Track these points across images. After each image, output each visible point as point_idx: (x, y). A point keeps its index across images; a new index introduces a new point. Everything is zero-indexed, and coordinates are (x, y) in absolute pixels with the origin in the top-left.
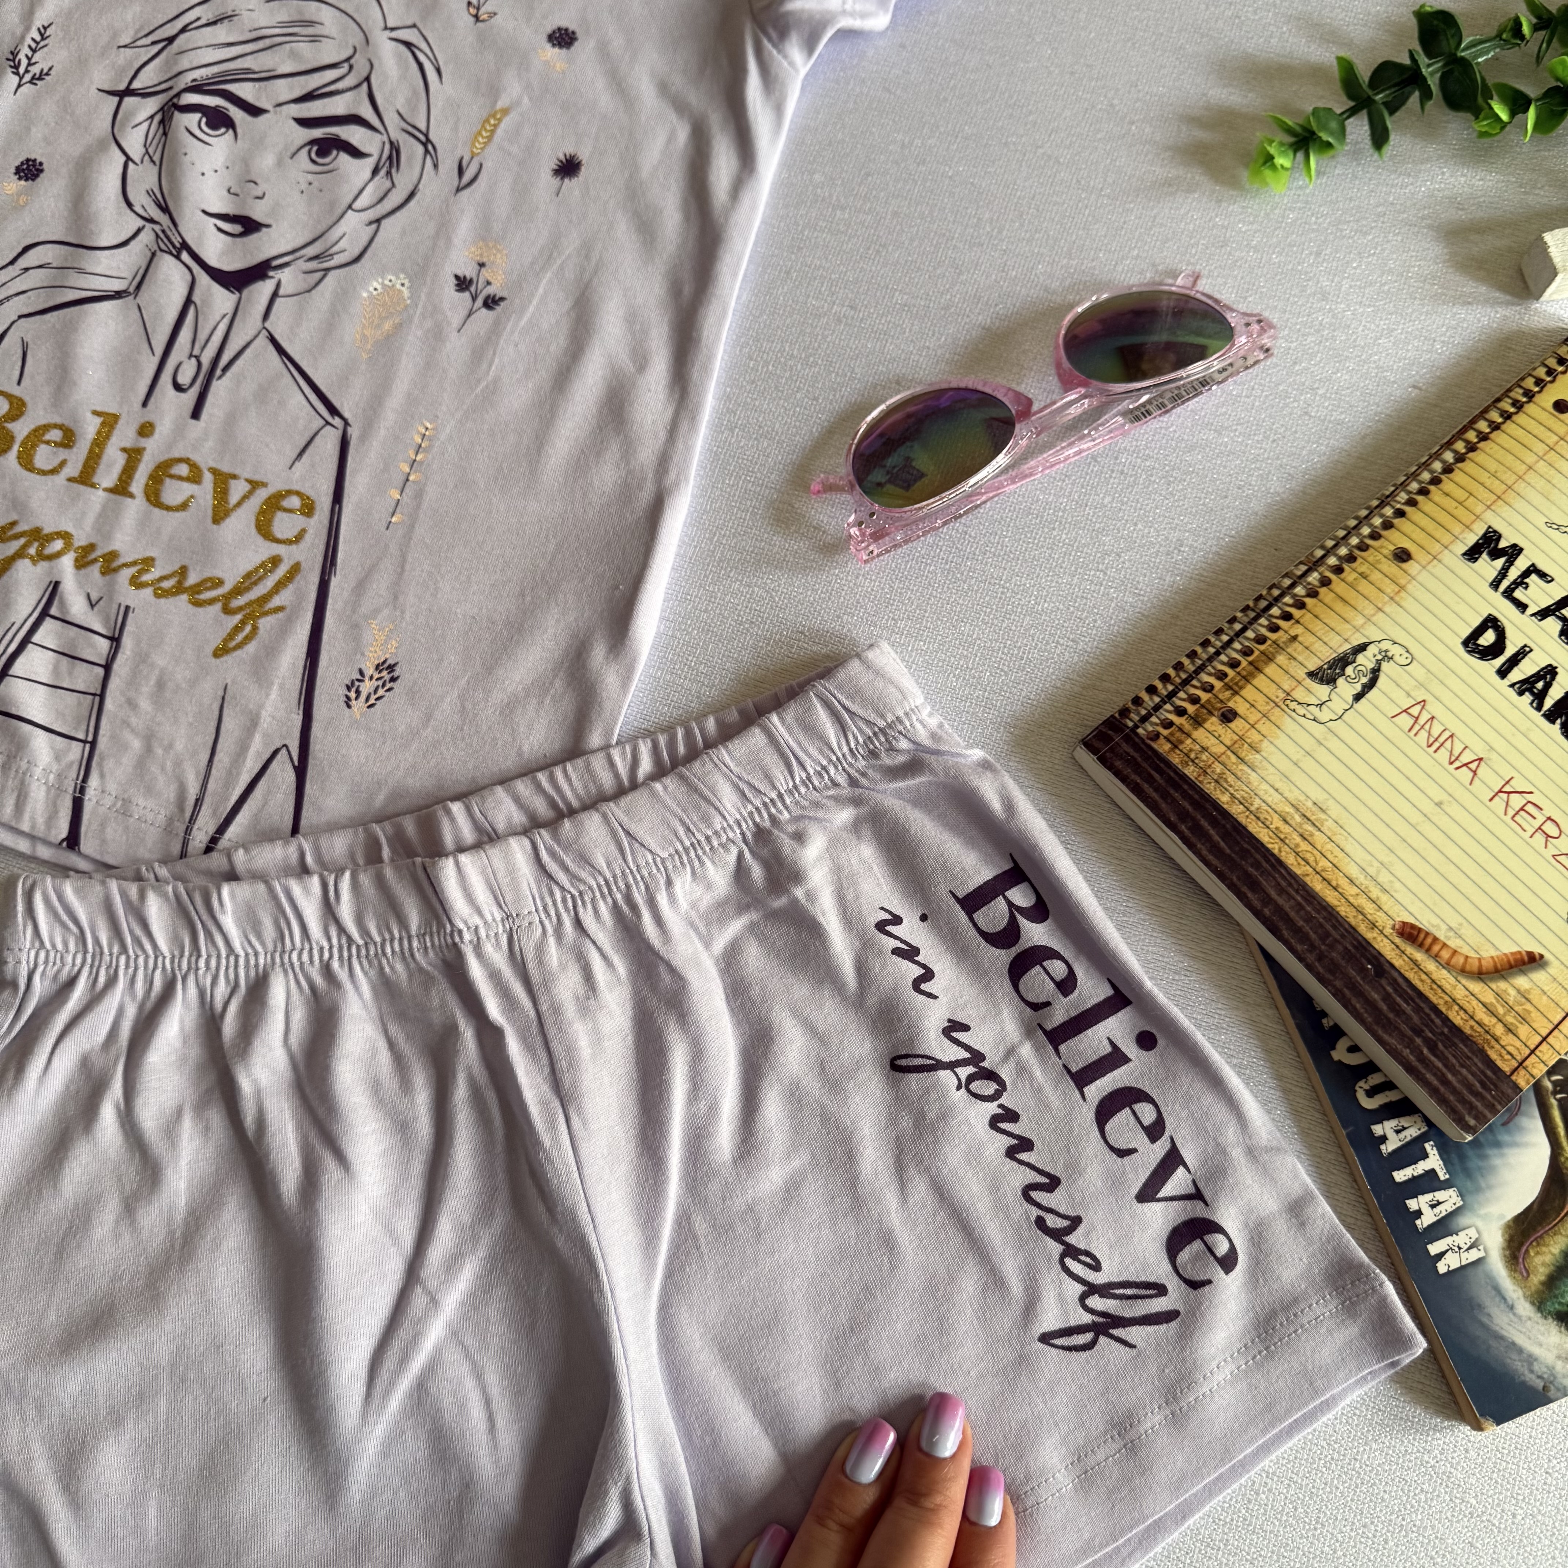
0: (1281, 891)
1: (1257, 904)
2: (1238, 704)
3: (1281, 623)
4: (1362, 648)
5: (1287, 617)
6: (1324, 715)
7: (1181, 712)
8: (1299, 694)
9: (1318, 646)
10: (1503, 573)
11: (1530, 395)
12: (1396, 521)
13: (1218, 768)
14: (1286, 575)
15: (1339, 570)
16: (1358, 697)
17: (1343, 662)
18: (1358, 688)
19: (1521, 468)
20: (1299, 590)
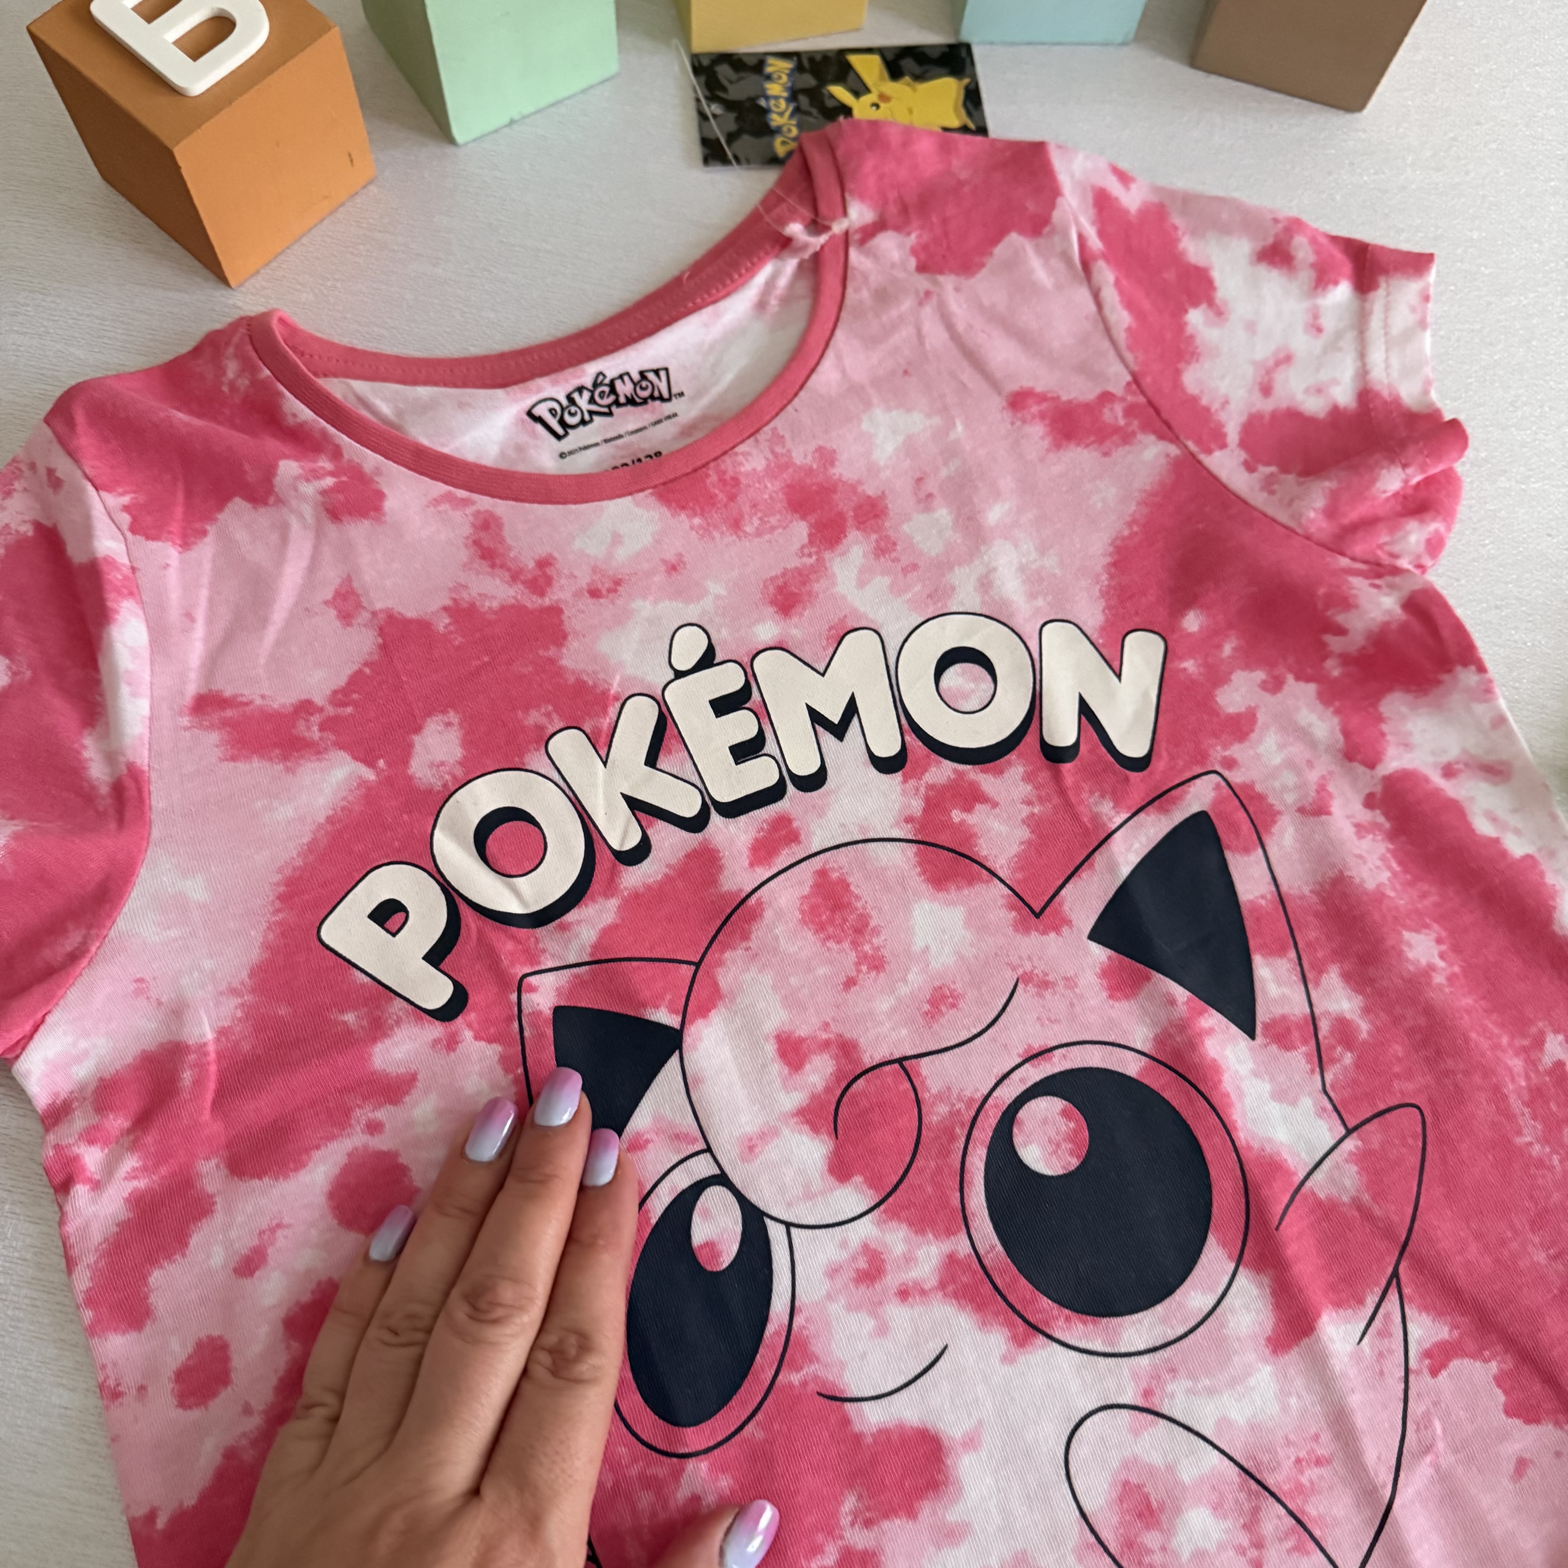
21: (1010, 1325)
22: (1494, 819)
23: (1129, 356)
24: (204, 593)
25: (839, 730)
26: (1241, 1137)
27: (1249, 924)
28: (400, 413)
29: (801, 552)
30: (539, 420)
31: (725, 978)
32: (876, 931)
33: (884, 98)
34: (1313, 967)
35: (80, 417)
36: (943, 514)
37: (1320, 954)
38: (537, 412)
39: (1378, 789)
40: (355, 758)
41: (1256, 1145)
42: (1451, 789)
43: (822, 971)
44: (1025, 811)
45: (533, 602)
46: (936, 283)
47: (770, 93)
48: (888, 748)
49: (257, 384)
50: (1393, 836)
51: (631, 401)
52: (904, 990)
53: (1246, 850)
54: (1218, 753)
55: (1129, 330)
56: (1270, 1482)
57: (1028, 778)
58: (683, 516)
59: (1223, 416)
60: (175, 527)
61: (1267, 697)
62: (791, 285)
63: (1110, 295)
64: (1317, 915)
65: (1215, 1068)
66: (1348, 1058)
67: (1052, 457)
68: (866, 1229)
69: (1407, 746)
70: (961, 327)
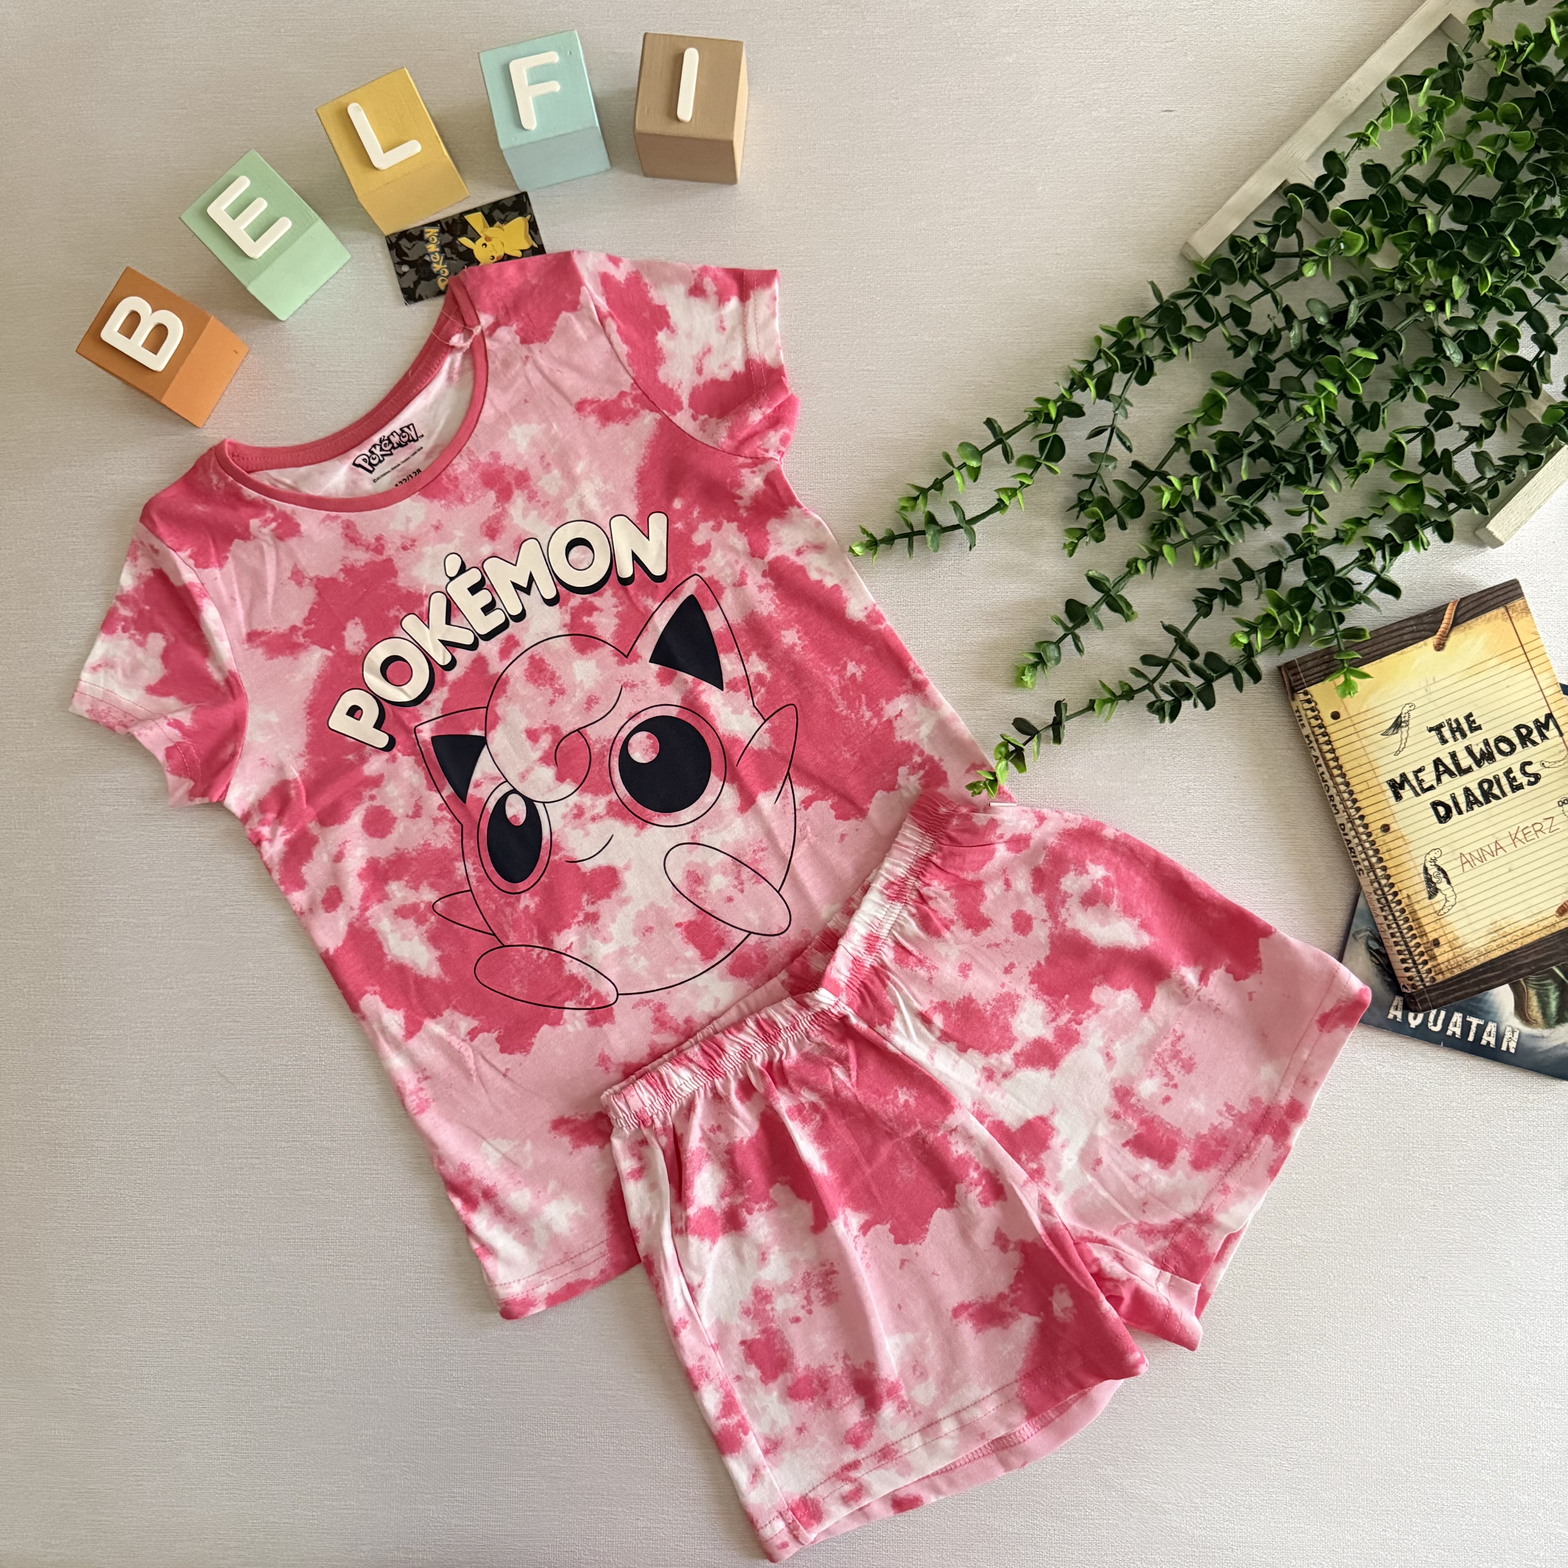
0: (1526, 957)
1: (1528, 970)
2: (1432, 936)
3: (1398, 898)
4: (1426, 869)
5: (1395, 894)
6: (1452, 901)
7: (1425, 963)
8: (1438, 907)
9: (1417, 888)
10: (1413, 788)
11: (1321, 726)
12: (1365, 821)
13: (1460, 959)
14: (1372, 883)
15: (1380, 860)
16: (1449, 882)
17: (1429, 880)
18: (1444, 880)
19: (1361, 752)
20: (1384, 882)
21: (636, 822)
22: (819, 570)
23: (629, 369)
24: (235, 586)
25: (527, 590)
26: (721, 732)
27: (716, 641)
28: (295, 482)
29: (495, 507)
30: (360, 466)
31: (499, 711)
32: (559, 678)
33: (488, 239)
34: (745, 654)
35: (156, 518)
36: (556, 472)
37: (748, 647)
38: (358, 462)
39: (767, 568)
40: (322, 647)
41: (727, 734)
42: (799, 561)
43: (539, 700)
44: (615, 610)
45: (379, 558)
46: (530, 350)
47: (430, 251)
48: (550, 594)
49: (228, 485)
50: (776, 588)
51: (400, 445)
52: (575, 700)
53: (712, 609)
54: (696, 565)
55: (628, 355)
56: (744, 860)
57: (614, 595)
58: (436, 502)
59: (680, 392)
60: (213, 559)
61: (715, 534)
62: (462, 365)
63: (616, 338)
64: (746, 631)
65: (707, 706)
66: (763, 690)
67: (602, 431)
68: (575, 798)
69: (779, 544)
70: (547, 372)
